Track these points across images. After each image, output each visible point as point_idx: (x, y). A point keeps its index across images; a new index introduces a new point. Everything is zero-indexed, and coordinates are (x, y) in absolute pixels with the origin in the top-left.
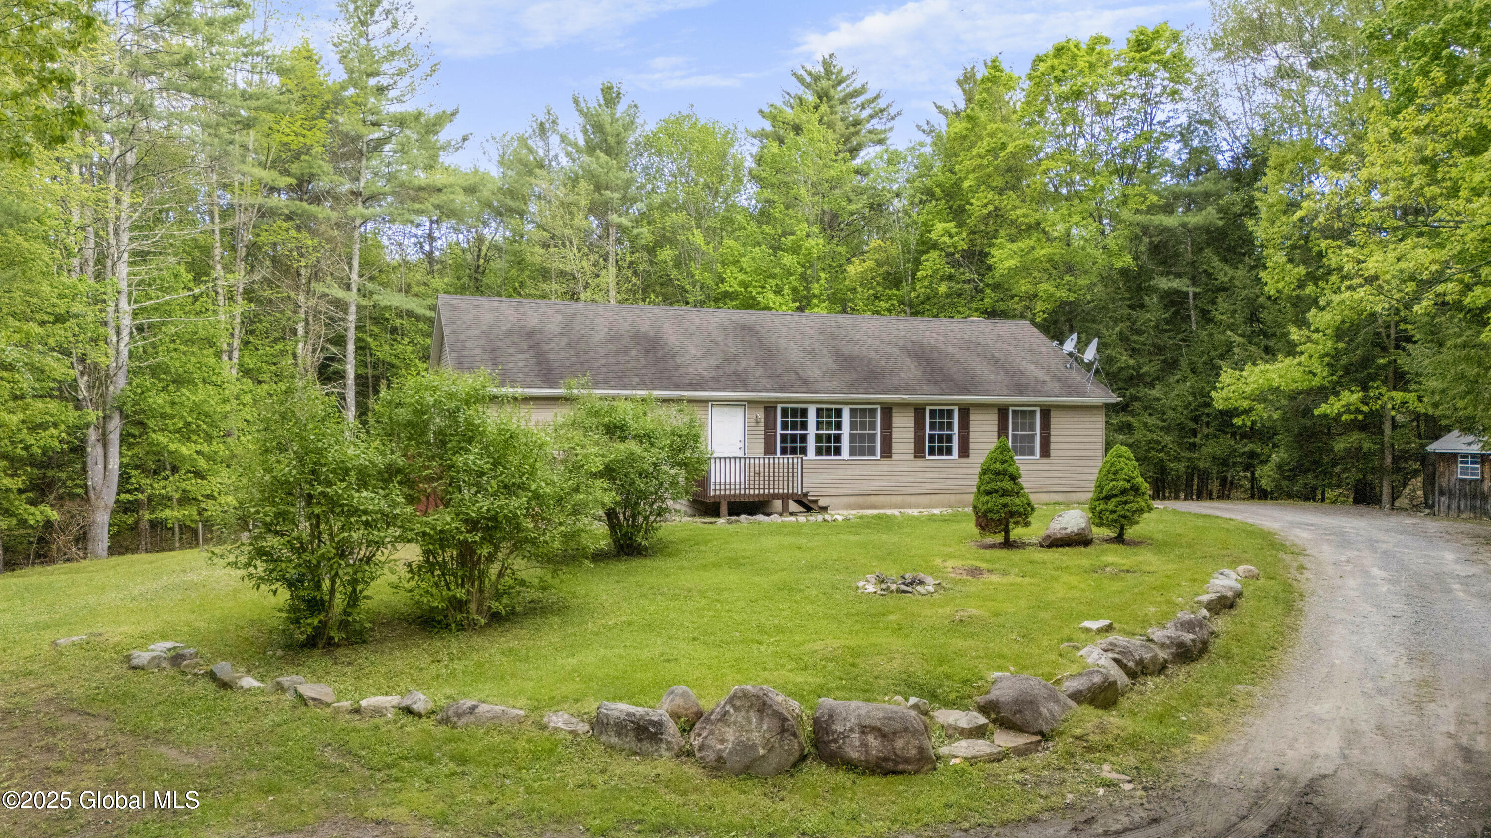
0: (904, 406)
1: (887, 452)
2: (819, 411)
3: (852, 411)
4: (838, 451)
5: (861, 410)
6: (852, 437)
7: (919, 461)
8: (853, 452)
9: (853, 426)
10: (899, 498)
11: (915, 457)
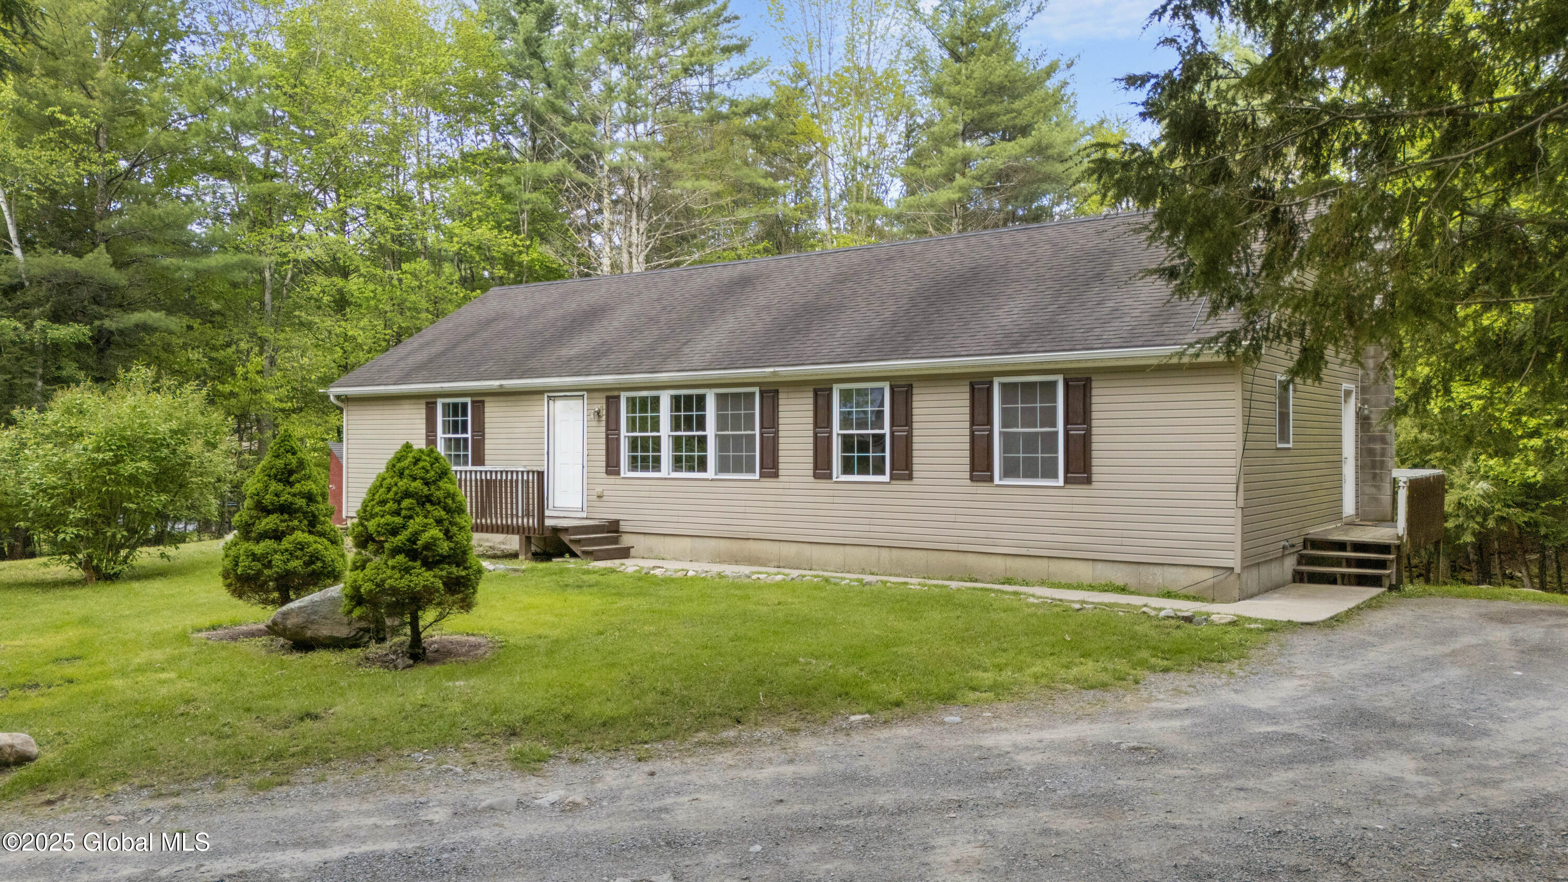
0: (796, 385)
1: (771, 468)
2: (676, 400)
3: (720, 398)
4: (702, 466)
5: (733, 395)
6: (723, 442)
7: (823, 484)
8: (723, 466)
9: (722, 423)
10: (792, 549)
11: (816, 476)
